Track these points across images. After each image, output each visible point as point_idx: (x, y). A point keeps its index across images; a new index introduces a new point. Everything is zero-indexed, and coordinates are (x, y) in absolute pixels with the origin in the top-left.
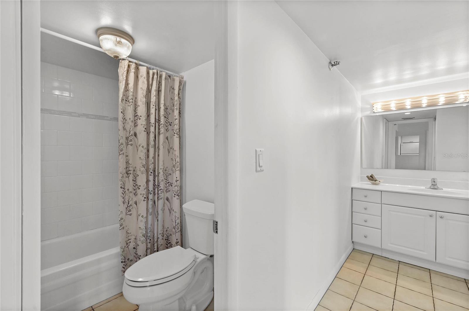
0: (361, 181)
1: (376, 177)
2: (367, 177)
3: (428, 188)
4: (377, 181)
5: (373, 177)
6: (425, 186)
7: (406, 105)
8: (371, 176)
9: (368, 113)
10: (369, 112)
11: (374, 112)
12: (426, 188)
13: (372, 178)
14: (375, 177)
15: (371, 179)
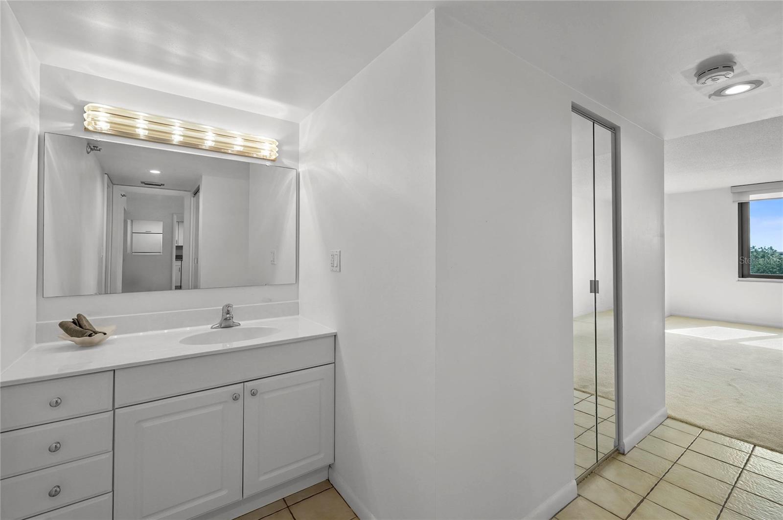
0: (37, 343)
1: (92, 319)
2: (62, 325)
3: (215, 328)
4: (96, 333)
5: (84, 323)
6: (208, 324)
7: (173, 132)
8: (74, 322)
9: (67, 126)
10: (71, 125)
11: (86, 130)
12: (212, 328)
13: (80, 326)
14: (87, 321)
15: (77, 331)
